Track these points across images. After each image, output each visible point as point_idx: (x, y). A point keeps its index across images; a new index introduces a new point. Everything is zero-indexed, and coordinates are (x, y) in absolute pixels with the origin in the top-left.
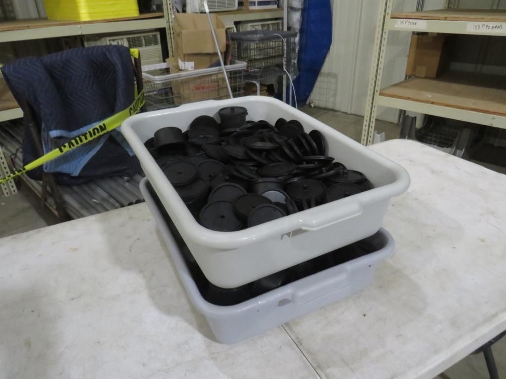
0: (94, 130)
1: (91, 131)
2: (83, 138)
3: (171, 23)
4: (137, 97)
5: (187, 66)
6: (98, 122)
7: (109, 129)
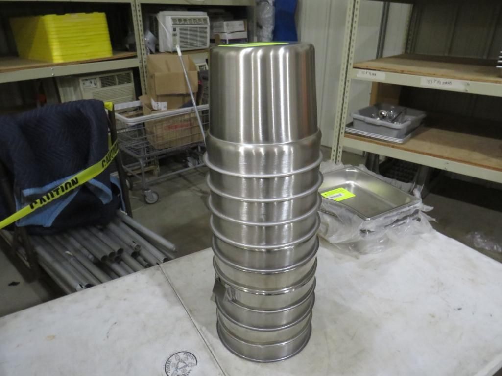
0: (66, 185)
1: (63, 185)
2: (55, 193)
3: (144, 63)
4: (110, 148)
5: (160, 106)
6: (70, 177)
7: (81, 182)
